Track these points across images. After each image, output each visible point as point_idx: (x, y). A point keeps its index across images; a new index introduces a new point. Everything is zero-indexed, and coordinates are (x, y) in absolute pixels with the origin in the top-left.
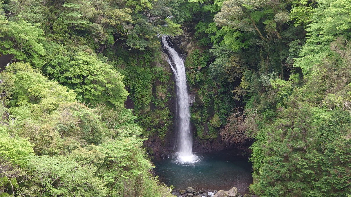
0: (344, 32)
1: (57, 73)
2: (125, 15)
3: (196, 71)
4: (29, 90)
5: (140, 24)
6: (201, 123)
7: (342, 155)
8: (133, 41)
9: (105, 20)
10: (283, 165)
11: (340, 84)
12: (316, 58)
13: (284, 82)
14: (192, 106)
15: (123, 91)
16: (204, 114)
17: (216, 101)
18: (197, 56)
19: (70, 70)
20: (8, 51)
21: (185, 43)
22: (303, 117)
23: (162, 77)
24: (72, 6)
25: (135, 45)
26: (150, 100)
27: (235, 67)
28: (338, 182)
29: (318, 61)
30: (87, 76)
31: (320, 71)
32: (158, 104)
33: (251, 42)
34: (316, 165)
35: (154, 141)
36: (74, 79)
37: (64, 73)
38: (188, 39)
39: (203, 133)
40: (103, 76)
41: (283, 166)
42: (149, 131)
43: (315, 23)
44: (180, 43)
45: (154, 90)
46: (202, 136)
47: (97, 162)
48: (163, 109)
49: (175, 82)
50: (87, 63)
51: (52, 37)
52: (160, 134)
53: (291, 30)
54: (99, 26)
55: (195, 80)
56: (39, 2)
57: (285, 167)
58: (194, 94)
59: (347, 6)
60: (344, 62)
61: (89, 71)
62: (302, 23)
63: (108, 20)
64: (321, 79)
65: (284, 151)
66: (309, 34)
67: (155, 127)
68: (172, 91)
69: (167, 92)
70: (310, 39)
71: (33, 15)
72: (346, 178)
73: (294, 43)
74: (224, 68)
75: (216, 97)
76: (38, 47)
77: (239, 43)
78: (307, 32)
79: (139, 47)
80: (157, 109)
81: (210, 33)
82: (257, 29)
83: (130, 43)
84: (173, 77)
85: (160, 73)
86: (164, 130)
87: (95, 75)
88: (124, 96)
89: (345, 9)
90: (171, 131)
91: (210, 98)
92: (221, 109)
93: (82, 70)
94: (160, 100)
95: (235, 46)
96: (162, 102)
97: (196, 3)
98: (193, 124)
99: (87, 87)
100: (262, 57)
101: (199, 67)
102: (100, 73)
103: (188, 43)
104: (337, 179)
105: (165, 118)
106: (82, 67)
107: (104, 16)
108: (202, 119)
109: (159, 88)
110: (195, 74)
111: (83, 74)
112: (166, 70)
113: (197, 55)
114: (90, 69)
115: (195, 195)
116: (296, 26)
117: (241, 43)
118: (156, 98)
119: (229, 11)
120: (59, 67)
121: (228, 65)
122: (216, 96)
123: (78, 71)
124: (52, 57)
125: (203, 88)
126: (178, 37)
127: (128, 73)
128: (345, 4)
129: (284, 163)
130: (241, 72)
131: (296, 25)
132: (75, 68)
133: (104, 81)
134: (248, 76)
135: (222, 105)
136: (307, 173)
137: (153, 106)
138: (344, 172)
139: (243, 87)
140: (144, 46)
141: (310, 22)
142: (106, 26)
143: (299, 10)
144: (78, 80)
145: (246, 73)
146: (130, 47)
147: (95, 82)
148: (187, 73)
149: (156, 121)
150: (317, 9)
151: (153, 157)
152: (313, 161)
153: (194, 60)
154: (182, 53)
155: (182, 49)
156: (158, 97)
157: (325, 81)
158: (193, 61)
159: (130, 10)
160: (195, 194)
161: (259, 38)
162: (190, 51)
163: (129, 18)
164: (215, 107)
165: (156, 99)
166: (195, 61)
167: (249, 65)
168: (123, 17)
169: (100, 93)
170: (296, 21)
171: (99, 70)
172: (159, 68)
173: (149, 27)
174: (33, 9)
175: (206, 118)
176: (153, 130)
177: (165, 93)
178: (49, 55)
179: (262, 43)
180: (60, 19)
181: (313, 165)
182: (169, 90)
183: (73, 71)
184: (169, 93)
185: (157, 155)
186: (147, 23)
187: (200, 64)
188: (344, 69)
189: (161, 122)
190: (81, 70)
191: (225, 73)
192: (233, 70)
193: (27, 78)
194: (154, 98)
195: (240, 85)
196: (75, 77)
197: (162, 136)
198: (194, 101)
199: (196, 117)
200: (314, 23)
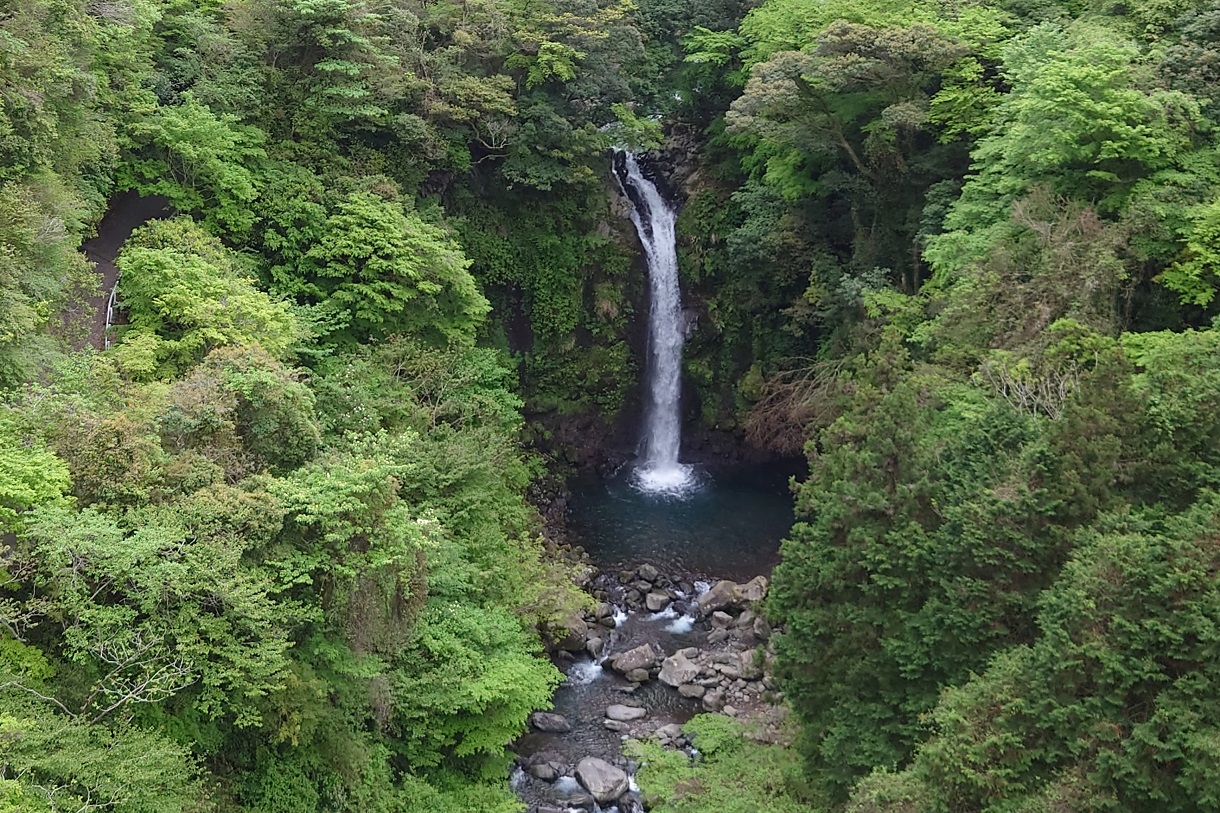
0: (1061, 167)
1: (290, 248)
2: (493, 94)
3: (705, 247)
4: (158, 302)
5: (537, 120)
6: (714, 387)
7: (980, 545)
8: (521, 166)
9: (439, 106)
10: (829, 552)
11: (1032, 320)
12: (978, 239)
13: (904, 298)
14: (689, 341)
15: (474, 301)
16: (723, 363)
17: (757, 330)
18: (711, 207)
19: (324, 240)
20: (151, 188)
21: (685, 169)
22: (888, 422)
23: (609, 261)
24: (338, 67)
25: (525, 176)
26: (576, 320)
27: (791, 247)
28: (966, 622)
29: (980, 251)
30: (367, 259)
31: (981, 281)
32: (598, 330)
33: (830, 181)
34: (911, 567)
35: (587, 427)
36: (333, 264)
37: (308, 248)
38: (694, 159)
39: (719, 414)
40: (411, 260)
41: (830, 557)
42: (575, 399)
43: (997, 135)
44: (672, 171)
45: (589, 296)
46: (713, 420)
47: (260, 527)
48: (612, 344)
49: (647, 273)
50: (373, 223)
51: (291, 148)
52: (604, 410)
53: (935, 151)
54: (421, 122)
55: (702, 271)
56: (255, 54)
57: (833, 560)
58: (696, 309)
59: (1065, 95)
60: (1045, 258)
61: (373, 245)
62: (963, 133)
63: (446, 108)
64: (980, 304)
65: (835, 513)
66: (977, 167)
67: (589, 391)
68: (639, 300)
69: (625, 301)
70: (975, 181)
71: (235, 90)
72: (990, 613)
73: (938, 189)
74: (763, 247)
75: (758, 320)
76: (234, 176)
77: (803, 180)
78: (973, 162)
79: (535, 182)
80: (595, 343)
81: (741, 147)
82: (846, 145)
83: (510, 172)
84: (641, 260)
85: (606, 249)
86: (615, 399)
87: (387, 257)
88: (474, 313)
89: (1055, 104)
90: (633, 404)
91: (742, 320)
92: (770, 352)
93: (354, 241)
94: (605, 321)
95: (790, 190)
96: (610, 326)
97: (705, 66)
98: (689, 387)
99: (365, 289)
100: (857, 224)
101: (713, 236)
102: (402, 250)
103: (692, 172)
104: (962, 616)
105: (617, 369)
106: (353, 234)
107: (438, 94)
108: (716, 377)
109: (603, 289)
110: (702, 256)
111: (356, 253)
112: (624, 241)
113: (710, 204)
114: (377, 240)
115: (657, 587)
116: (945, 142)
117: (808, 182)
118: (593, 315)
119: (761, 92)
120: (296, 231)
121: (774, 238)
122: (758, 316)
123: (341, 244)
124: (280, 203)
125: (723, 294)
126: (670, 152)
127: (516, 249)
128: (1058, 89)
129: (833, 548)
130: (807, 258)
131: (944, 140)
132: (337, 235)
133: (411, 273)
134: (824, 272)
135: (773, 341)
136: (886, 585)
137: (584, 337)
138: (983, 595)
139: (811, 301)
140: (549, 178)
141: (984, 134)
142: (442, 122)
143: (955, 96)
144: (343, 269)
145: (820, 261)
146: (511, 180)
147: (387, 275)
148: (681, 251)
149: (594, 375)
150: (1007, 95)
151: (574, 470)
152: (905, 552)
153: (700, 219)
154: (672, 196)
155: (675, 185)
156: (600, 313)
157: (992, 308)
158: (697, 221)
159: (507, 81)
160: (659, 584)
161: (852, 170)
162: (693, 194)
163: (504, 103)
164: (755, 345)
165: (594, 319)
166: (703, 222)
167: (832, 241)
168: (486, 101)
169: (399, 307)
170: (947, 126)
171: (400, 243)
172: (602, 236)
173: (562, 130)
174: (238, 73)
175: (730, 373)
176: (586, 398)
177: (618, 303)
178: (272, 200)
179: (856, 183)
180: (310, 102)
181: (905, 565)
182: (629, 294)
183: (331, 244)
184: (629, 304)
185: (588, 465)
186: (556, 118)
187: (718, 230)
188: (1046, 279)
189: (606, 379)
190: (350, 242)
191: (765, 261)
192: (786, 251)
193: (154, 268)
194: (587, 315)
195: (805, 295)
196: (335, 259)
197: (610, 415)
198: (696, 328)
199: (700, 370)
200: (993, 135)
